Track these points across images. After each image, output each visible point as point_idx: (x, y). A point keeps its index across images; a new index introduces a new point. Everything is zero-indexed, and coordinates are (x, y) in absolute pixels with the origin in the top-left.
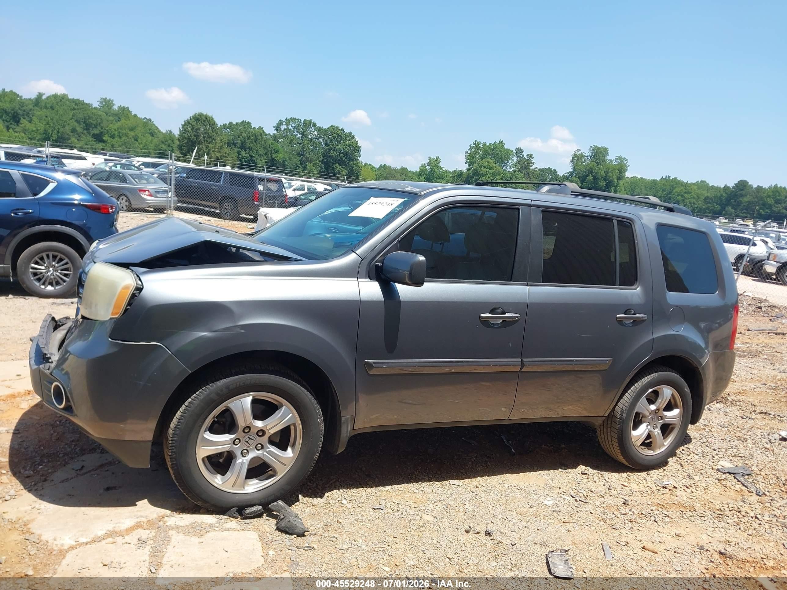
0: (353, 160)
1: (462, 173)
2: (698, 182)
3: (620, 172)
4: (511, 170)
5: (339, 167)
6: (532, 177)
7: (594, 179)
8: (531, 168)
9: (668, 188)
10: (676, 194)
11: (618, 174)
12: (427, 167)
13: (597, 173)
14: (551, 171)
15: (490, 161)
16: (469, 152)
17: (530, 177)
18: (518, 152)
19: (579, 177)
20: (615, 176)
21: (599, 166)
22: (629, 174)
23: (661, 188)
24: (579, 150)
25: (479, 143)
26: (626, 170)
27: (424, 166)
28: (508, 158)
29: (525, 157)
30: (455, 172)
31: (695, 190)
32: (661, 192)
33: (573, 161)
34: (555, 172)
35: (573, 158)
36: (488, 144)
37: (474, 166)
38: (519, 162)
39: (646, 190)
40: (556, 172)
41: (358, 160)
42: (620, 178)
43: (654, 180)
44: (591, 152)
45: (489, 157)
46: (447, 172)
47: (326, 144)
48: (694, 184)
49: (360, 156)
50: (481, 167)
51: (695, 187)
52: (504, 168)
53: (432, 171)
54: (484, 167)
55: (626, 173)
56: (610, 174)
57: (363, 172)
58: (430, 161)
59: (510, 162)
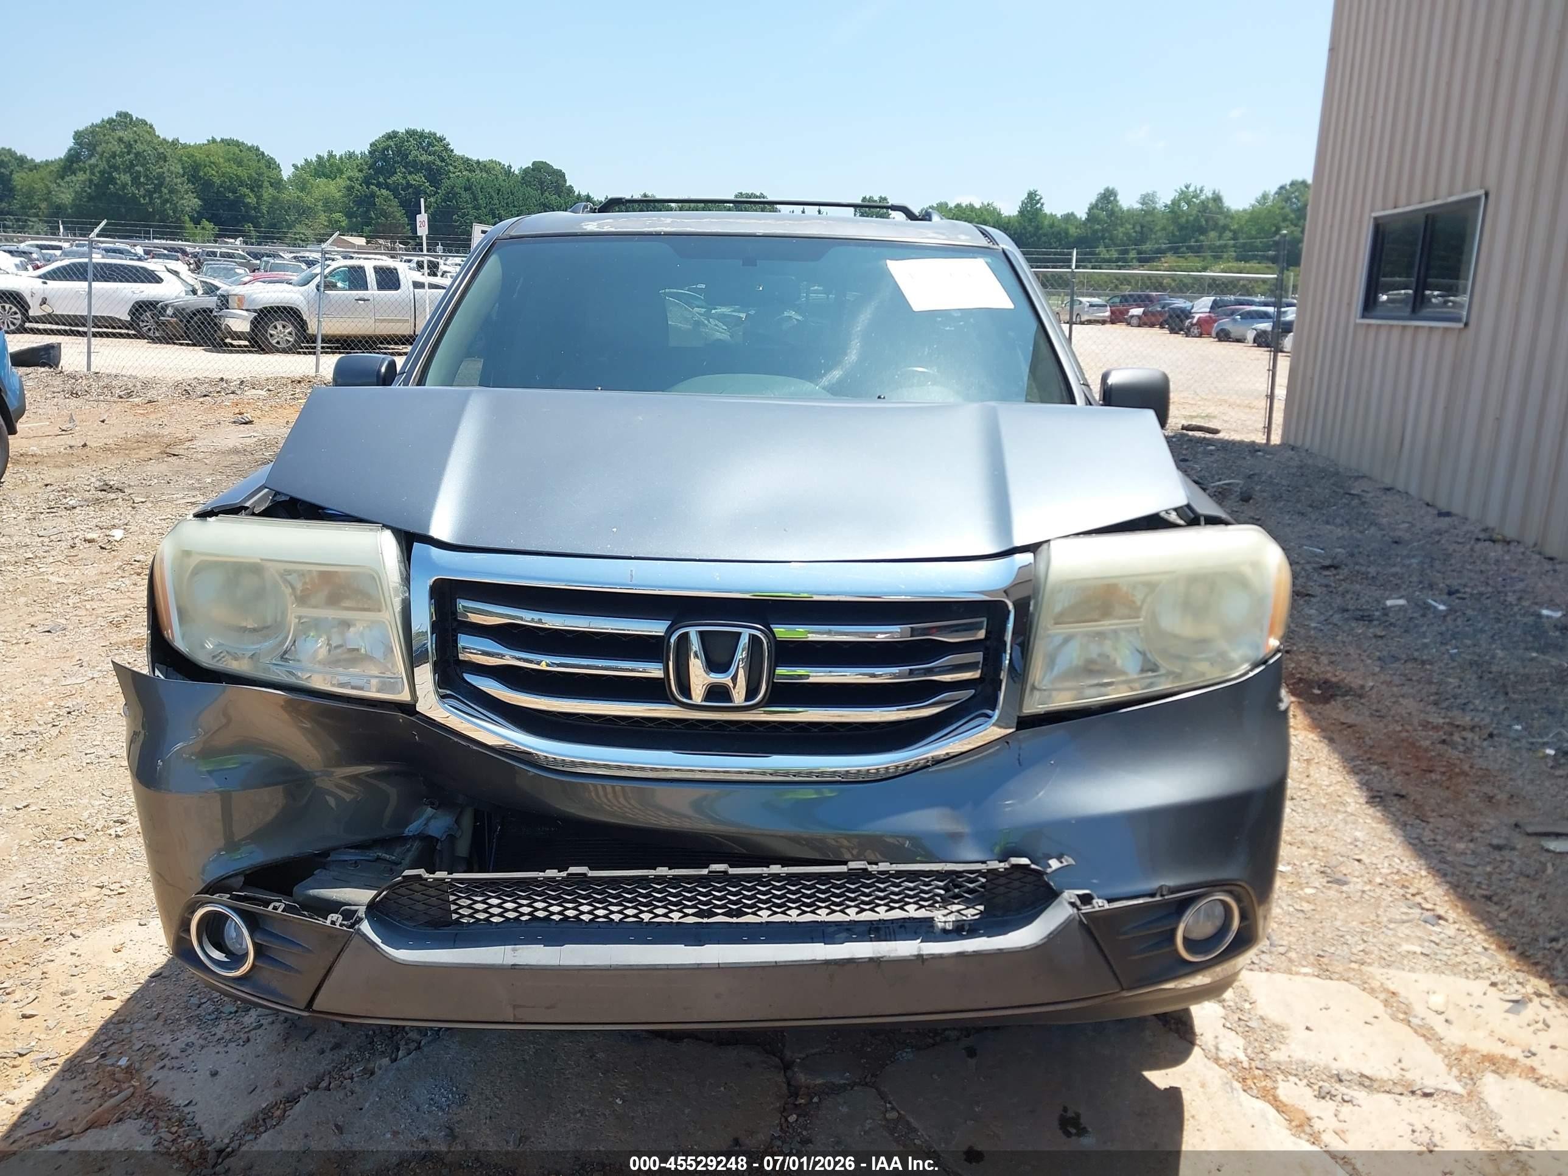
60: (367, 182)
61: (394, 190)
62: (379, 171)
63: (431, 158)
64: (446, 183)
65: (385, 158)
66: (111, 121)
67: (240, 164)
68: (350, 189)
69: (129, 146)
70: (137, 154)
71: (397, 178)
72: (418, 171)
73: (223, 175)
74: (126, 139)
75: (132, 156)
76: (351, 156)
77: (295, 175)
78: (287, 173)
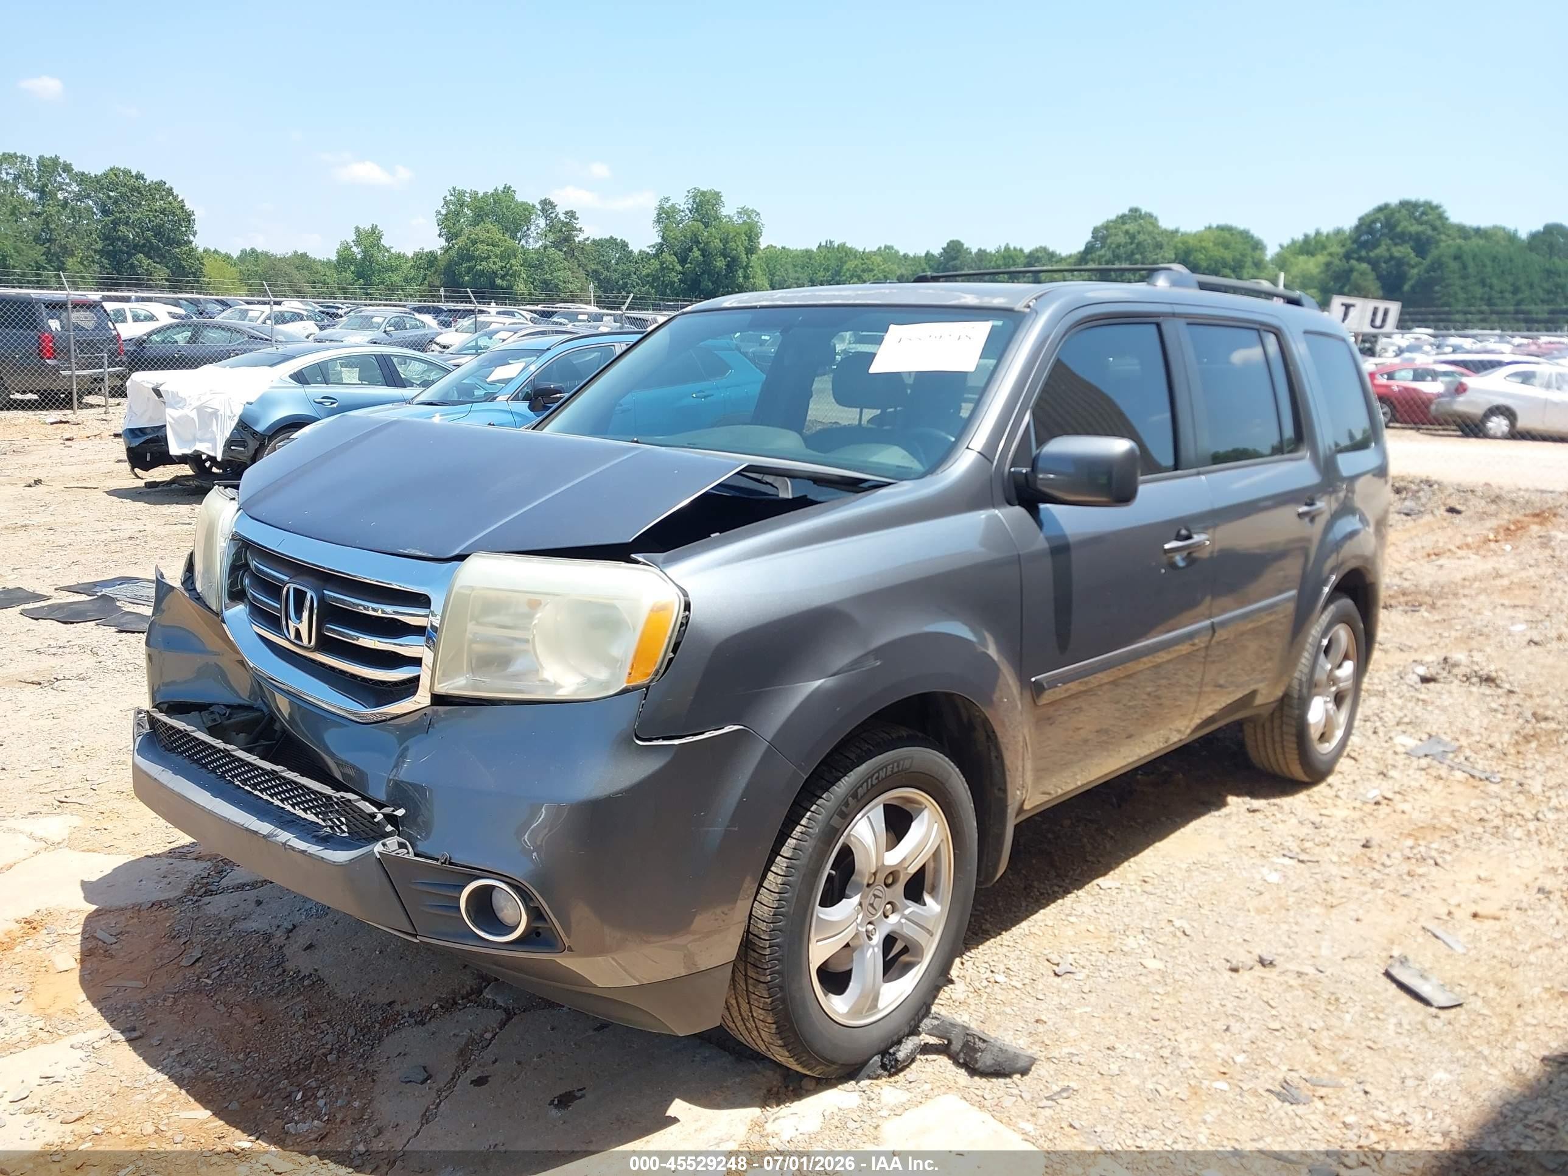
0: (179, 244)
1: (436, 258)
2: (880, 248)
3: (750, 239)
4: (538, 246)
5: (146, 262)
6: (581, 258)
7: (703, 255)
8: (577, 240)
9: (833, 264)
10: (848, 274)
11: (746, 243)
12: (355, 249)
13: (707, 244)
14: (617, 244)
15: (490, 230)
16: (444, 212)
17: (577, 258)
18: (547, 207)
19: (675, 254)
20: (741, 249)
21: (709, 229)
22: (763, 243)
23: (821, 265)
24: (667, 199)
25: (462, 193)
26: (758, 236)
27: (346, 247)
28: (528, 220)
29: (562, 217)
30: (418, 256)
31: (879, 265)
32: (822, 274)
33: (658, 220)
34: (624, 245)
35: (659, 215)
36: (481, 195)
37: (461, 242)
38: (551, 227)
39: (796, 272)
40: (627, 246)
41: (191, 242)
42: (751, 250)
43: (807, 251)
44: (691, 201)
45: (487, 220)
46: (399, 256)
47: (105, 212)
48: (875, 253)
49: (195, 234)
50: (474, 243)
51: (879, 259)
52: (523, 242)
53: (368, 257)
54: (482, 242)
55: (761, 240)
56: (733, 245)
57: (210, 268)
58: (358, 236)
59: (533, 228)
60: (1347, 256)
61: (1374, 264)
62: (1364, 245)
63: (1420, 228)
64: (1434, 253)
65: (1371, 230)
66: (1123, 217)
67: (1226, 246)
68: (1328, 265)
69: (1133, 237)
70: (1139, 244)
71: (1381, 251)
72: (1404, 242)
73: (1211, 258)
74: (1131, 231)
75: (1133, 246)
76: (1338, 232)
77: (1278, 255)
78: (1271, 251)
